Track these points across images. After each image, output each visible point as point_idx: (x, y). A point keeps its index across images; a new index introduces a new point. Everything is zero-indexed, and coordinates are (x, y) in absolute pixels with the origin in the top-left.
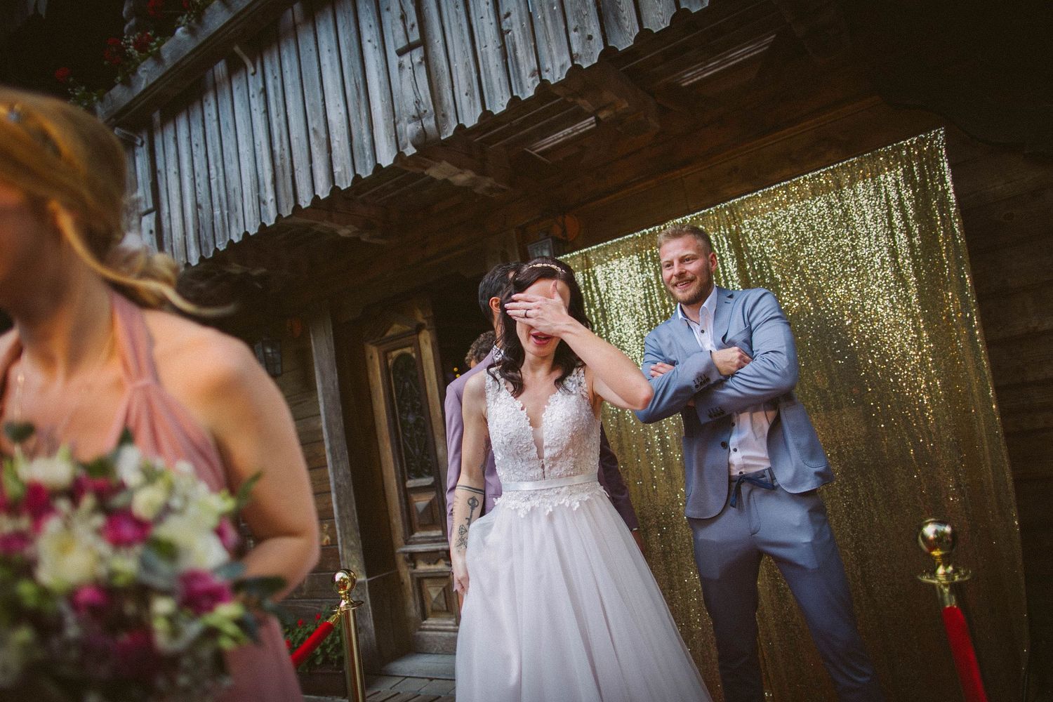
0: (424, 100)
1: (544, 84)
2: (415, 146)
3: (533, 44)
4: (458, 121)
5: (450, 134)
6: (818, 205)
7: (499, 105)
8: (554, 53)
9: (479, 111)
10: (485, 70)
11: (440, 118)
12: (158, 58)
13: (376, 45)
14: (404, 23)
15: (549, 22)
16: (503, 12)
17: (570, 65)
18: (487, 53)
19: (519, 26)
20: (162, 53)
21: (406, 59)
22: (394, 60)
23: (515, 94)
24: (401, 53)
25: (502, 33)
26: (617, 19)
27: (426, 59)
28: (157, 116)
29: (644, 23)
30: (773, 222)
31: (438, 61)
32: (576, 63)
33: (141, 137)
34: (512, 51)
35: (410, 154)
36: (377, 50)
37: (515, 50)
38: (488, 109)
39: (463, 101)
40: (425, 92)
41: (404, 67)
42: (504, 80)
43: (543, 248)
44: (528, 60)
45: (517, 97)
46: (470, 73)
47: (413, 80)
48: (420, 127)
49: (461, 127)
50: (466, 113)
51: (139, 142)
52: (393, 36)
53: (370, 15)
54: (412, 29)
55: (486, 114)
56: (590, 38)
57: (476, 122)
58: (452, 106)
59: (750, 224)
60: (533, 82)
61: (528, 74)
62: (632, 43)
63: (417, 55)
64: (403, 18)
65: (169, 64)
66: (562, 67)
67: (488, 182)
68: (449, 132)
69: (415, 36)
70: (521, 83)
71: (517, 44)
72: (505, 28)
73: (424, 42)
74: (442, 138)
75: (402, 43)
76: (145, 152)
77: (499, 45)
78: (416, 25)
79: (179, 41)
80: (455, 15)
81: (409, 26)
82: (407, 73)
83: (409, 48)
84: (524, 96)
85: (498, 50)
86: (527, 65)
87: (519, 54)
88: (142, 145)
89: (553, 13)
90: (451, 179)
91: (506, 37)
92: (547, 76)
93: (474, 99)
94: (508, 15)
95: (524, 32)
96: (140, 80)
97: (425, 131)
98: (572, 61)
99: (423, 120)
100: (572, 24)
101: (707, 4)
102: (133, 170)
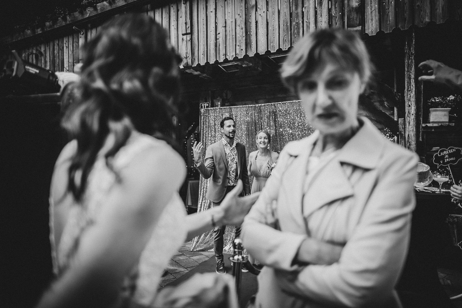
0: (189, 53)
1: (226, 59)
2: (184, 67)
3: (225, 46)
4: (198, 62)
5: (195, 66)
7: (212, 61)
8: (231, 51)
9: (206, 61)
10: (209, 49)
11: (193, 59)
12: (95, 9)
13: (175, 28)
14: (186, 25)
15: (231, 41)
16: (218, 33)
17: (235, 56)
18: (211, 43)
19: (222, 39)
20: (97, 7)
21: (185, 37)
22: (181, 36)
23: (217, 59)
24: (183, 35)
25: (216, 39)
26: (251, 47)
27: (191, 39)
28: (89, 25)
29: (258, 51)
31: (195, 41)
32: (236, 56)
33: (83, 31)
34: (218, 45)
35: (182, 68)
36: (175, 30)
37: (219, 46)
38: (208, 61)
39: (201, 56)
40: (189, 50)
41: (184, 40)
42: (215, 54)
43: (218, 101)
44: (223, 50)
45: (218, 61)
46: (205, 48)
47: (186, 45)
48: (186, 61)
49: (199, 65)
50: (201, 61)
51: (82, 33)
52: (182, 29)
53: (175, 17)
54: (188, 28)
55: (207, 63)
56: (242, 50)
57: (204, 64)
58: (197, 57)
60: (223, 58)
61: (222, 55)
62: (253, 56)
63: (189, 37)
64: (186, 23)
65: (99, 12)
66: (232, 56)
67: (204, 75)
68: (195, 65)
69: (189, 31)
70: (219, 56)
71: (220, 44)
72: (218, 38)
73: (191, 33)
74: (193, 66)
75: (184, 32)
76: (84, 37)
77: (215, 42)
78: (190, 27)
79: (104, 5)
80: (203, 28)
81: (187, 27)
82: (185, 42)
83: (186, 34)
84: (220, 61)
85: (214, 44)
86: (222, 52)
87: (220, 47)
88: (83, 34)
89: (233, 38)
90: (192, 73)
91: (217, 40)
92: (227, 57)
93: (204, 56)
94: (219, 34)
95: (223, 41)
96: (87, 13)
97: (188, 63)
98: (236, 55)
99: (188, 59)
100: (238, 44)
101: (275, 52)
102: (77, 41)
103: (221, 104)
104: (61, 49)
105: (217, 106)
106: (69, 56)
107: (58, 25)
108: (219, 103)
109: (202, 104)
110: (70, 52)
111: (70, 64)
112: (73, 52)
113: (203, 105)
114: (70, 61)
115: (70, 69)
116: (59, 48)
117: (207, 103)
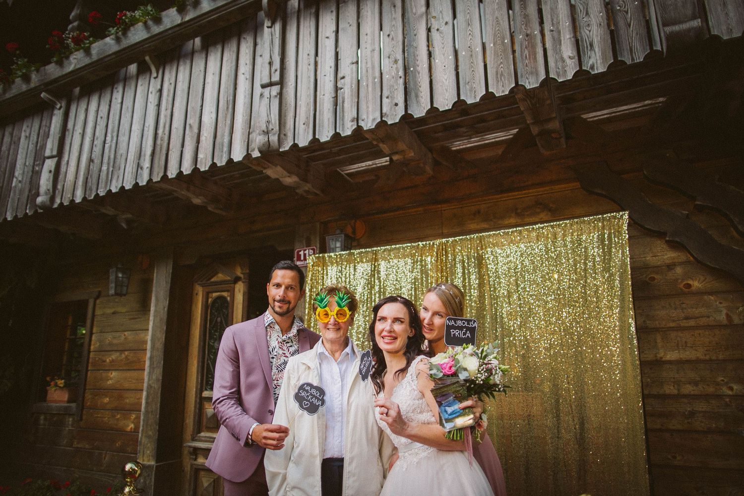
0: (273, 122)
1: (359, 128)
2: (260, 152)
3: (356, 100)
4: (294, 141)
5: (287, 148)
6: (539, 248)
7: (325, 136)
8: (370, 109)
9: (310, 137)
10: (320, 112)
11: (282, 136)
12: (88, 51)
13: (248, 77)
14: (270, 67)
15: (370, 89)
16: (340, 75)
17: (379, 120)
18: (323, 100)
19: (349, 86)
20: (92, 49)
21: (267, 91)
22: (258, 90)
23: (338, 131)
24: (263, 86)
25: (337, 89)
26: (417, 96)
27: (281, 94)
28: (77, 90)
29: (435, 103)
30: (508, 253)
31: (288, 98)
32: (383, 119)
33: (61, 103)
34: (341, 101)
35: (256, 156)
36: (247, 81)
37: (343, 102)
38: (317, 137)
39: (301, 128)
40: (275, 116)
41: (263, 96)
42: (332, 120)
43: (337, 240)
44: (352, 110)
45: (339, 134)
46: (309, 110)
47: (268, 107)
48: (266, 139)
49: (295, 145)
50: (301, 137)
51: (58, 106)
52: (261, 74)
53: (248, 57)
54: (275, 72)
55: (315, 141)
56: (396, 105)
57: (307, 144)
58: (292, 131)
59: (492, 252)
60: (352, 126)
61: (350, 119)
62: (424, 114)
63: (275, 90)
64: (270, 64)
65: (95, 57)
66: (374, 120)
67: (307, 187)
68: (286, 147)
69: (276, 78)
70: (343, 124)
71: (346, 97)
72: (339, 85)
73: (281, 82)
74: (281, 150)
75: (266, 80)
76: (61, 114)
77: (333, 96)
78: (279, 71)
79: (106, 44)
80: (307, 70)
81: (273, 70)
82: (265, 101)
83: (271, 84)
84: (344, 133)
85: (332, 99)
86: (349, 112)
87: (346, 105)
88: (60, 109)
89: (374, 83)
90: (281, 179)
91: (339, 91)
92: (362, 124)
93: (309, 127)
94: (343, 78)
95: (352, 91)
96: (70, 64)
97: (269, 144)
98: (382, 117)
99: (270, 135)
100: (385, 93)
101: (478, 100)
102: (48, 124)
103: (341, 245)
104: (14, 143)
105: (334, 250)
106: (29, 153)
107: (14, 91)
108: (338, 245)
109: (300, 251)
110: (30, 147)
111: (26, 170)
112: (37, 146)
113: (302, 253)
114: (27, 164)
115: (25, 179)
116: (12, 139)
117: (312, 249)
